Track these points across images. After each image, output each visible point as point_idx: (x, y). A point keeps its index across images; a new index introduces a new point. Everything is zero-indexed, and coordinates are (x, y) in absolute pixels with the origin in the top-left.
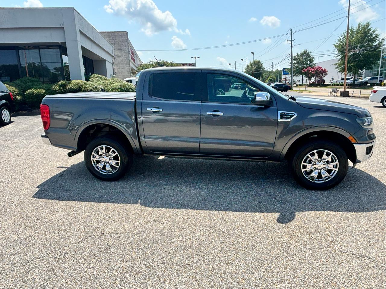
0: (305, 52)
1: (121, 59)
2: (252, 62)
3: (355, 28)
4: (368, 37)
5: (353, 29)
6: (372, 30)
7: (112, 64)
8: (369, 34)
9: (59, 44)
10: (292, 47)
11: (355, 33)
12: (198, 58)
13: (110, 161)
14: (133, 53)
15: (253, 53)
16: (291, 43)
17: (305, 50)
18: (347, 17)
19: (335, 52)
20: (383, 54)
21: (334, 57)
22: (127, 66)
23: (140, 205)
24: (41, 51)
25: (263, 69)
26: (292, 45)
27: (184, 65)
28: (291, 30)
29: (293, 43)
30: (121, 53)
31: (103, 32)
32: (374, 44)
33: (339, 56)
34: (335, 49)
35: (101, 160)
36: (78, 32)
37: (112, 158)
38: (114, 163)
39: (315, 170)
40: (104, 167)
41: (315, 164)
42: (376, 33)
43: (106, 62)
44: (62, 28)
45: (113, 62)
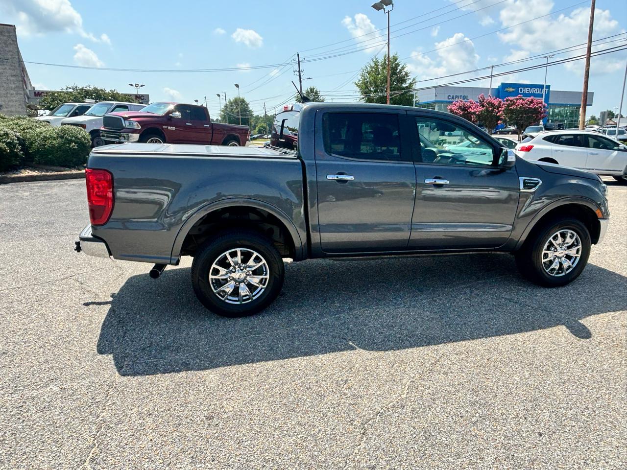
0: (312, 90)
2: (232, 100)
3: (380, 61)
4: (397, 75)
5: (378, 62)
6: (401, 66)
8: (398, 71)
10: (301, 82)
11: (380, 68)
12: (142, 86)
13: (248, 278)
15: (237, 86)
16: (300, 76)
17: (312, 88)
18: (387, 44)
19: (358, 93)
20: (416, 100)
21: (356, 100)
23: (361, 350)
25: (250, 111)
26: (300, 79)
28: (298, 55)
29: (301, 75)
32: (405, 85)
33: (363, 98)
34: (358, 89)
35: (226, 279)
37: (251, 272)
38: (255, 280)
39: (555, 259)
40: (236, 292)
41: (555, 250)
42: (405, 70)
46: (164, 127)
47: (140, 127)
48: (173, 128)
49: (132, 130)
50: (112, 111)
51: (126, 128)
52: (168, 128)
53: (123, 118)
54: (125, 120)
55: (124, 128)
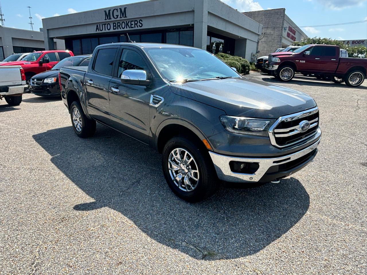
1: (273, 37)
7: (256, 43)
9: (191, 26)
14: (294, 30)
22: (277, 45)
24: (181, 32)
27: (360, 42)
30: (274, 31)
31: (260, 11)
36: (205, 13)
39: (180, 172)
43: (247, 40)
44: (193, 11)
45: (258, 41)
46: (297, 61)
47: (280, 61)
48: (304, 62)
49: (275, 63)
50: (288, 51)
51: (273, 62)
52: (299, 61)
53: (273, 55)
54: (273, 57)
55: (272, 62)
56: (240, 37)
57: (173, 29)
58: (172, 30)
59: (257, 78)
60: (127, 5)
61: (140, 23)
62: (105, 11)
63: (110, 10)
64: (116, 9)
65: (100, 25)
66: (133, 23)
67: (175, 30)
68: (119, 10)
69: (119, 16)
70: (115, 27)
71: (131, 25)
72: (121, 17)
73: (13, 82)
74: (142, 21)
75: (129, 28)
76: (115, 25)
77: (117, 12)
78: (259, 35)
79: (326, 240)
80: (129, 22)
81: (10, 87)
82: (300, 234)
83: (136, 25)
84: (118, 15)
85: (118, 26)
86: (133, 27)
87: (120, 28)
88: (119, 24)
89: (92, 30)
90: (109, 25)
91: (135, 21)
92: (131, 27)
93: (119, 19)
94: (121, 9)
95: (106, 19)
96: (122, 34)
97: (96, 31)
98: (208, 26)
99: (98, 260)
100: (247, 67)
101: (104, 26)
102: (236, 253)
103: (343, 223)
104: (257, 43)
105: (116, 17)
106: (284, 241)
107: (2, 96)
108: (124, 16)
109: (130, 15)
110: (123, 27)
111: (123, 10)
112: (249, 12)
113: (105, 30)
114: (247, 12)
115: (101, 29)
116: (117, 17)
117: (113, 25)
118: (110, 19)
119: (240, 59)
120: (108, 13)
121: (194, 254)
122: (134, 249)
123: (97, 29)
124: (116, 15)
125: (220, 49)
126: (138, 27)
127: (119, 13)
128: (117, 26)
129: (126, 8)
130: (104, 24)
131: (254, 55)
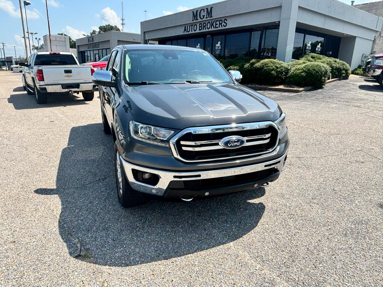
9: (277, 23)
36: (295, 8)
43: (357, 38)
44: (280, 7)
45: (375, 39)
49: (378, 66)
53: (376, 57)
54: (376, 59)
55: (374, 65)
56: (346, 34)
57: (260, 28)
58: (258, 29)
59: (353, 84)
60: (213, 4)
61: (225, 22)
62: (193, 12)
63: (198, 10)
64: (203, 9)
65: (188, 26)
66: (218, 23)
67: (261, 28)
68: (206, 10)
69: (205, 17)
70: (201, 28)
71: (216, 24)
72: (207, 18)
73: (84, 80)
74: (227, 21)
75: (214, 28)
76: (201, 25)
77: (204, 12)
78: (377, 31)
79: (213, 278)
80: (214, 21)
81: (81, 85)
82: (192, 263)
83: (220, 25)
84: (205, 15)
85: (204, 26)
86: (217, 27)
87: (206, 29)
88: (205, 25)
89: (180, 32)
90: (195, 26)
91: (220, 21)
92: (216, 27)
93: (205, 19)
94: (207, 9)
95: (193, 20)
96: (208, 35)
97: (184, 32)
98: (297, 23)
99: (3, 235)
100: (344, 71)
101: (191, 27)
102: (108, 261)
103: (258, 266)
104: (374, 41)
105: (202, 17)
106: (167, 264)
107: (73, 91)
108: (210, 16)
109: (216, 15)
110: (208, 27)
111: (209, 10)
112: (370, 3)
113: (192, 31)
114: (367, 4)
115: (188, 31)
116: (204, 18)
117: (200, 25)
118: (197, 19)
119: (335, 61)
120: (195, 14)
121: (73, 252)
122: (36, 234)
123: (185, 30)
124: (203, 16)
125: (317, 49)
126: (222, 27)
127: (205, 14)
128: (202, 26)
129: (212, 7)
130: (191, 25)
131: (366, 57)
